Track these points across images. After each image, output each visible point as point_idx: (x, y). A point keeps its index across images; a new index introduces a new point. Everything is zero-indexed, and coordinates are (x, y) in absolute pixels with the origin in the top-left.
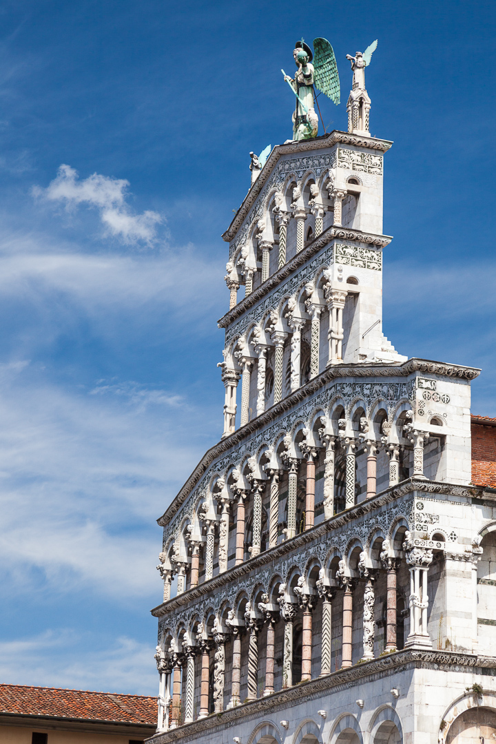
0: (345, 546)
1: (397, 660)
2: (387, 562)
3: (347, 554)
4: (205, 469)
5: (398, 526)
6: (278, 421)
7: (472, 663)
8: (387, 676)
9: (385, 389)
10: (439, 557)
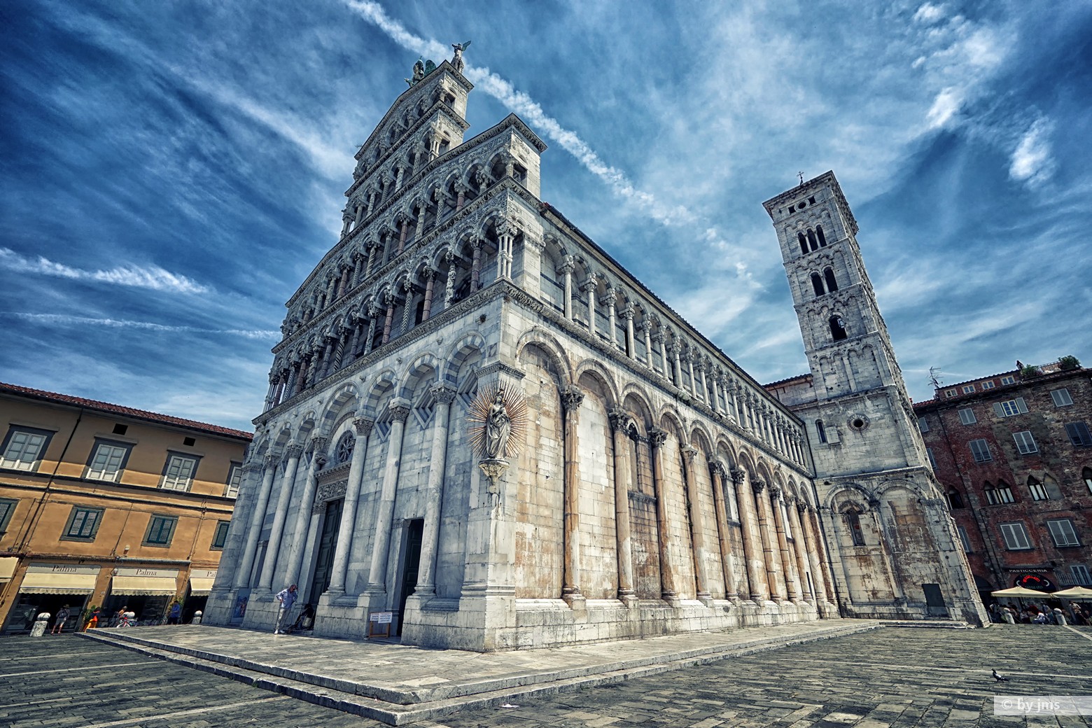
0: (433, 252)
1: (485, 294)
2: (475, 241)
3: (433, 257)
4: (323, 265)
5: (487, 218)
6: (382, 216)
7: (539, 309)
8: (471, 312)
9: (479, 151)
10: (519, 238)
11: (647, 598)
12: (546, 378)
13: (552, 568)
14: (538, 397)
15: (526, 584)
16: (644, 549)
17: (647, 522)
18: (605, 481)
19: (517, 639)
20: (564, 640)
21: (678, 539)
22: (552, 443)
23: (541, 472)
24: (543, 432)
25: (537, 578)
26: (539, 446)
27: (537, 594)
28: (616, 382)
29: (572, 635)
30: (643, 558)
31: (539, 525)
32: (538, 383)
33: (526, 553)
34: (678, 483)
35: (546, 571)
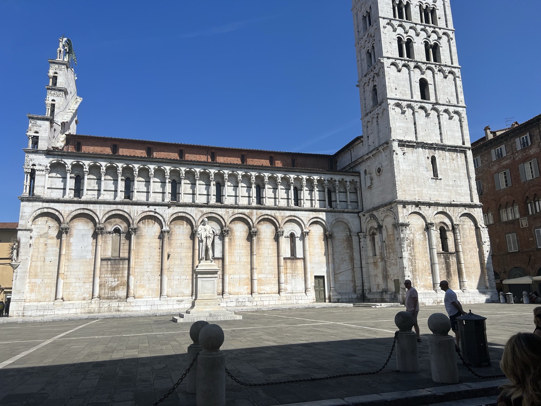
11: (114, 299)
12: (53, 224)
13: (51, 292)
14: (47, 233)
15: (36, 298)
16: (116, 280)
17: (120, 269)
18: (90, 256)
19: (23, 314)
20: (48, 314)
21: (148, 273)
22: (54, 249)
23: (47, 260)
24: (48, 246)
25: (42, 296)
26: (45, 251)
27: (42, 301)
28: (98, 214)
29: (52, 312)
30: (114, 284)
31: (45, 279)
32: (48, 227)
33: (37, 289)
34: (155, 247)
35: (48, 293)
